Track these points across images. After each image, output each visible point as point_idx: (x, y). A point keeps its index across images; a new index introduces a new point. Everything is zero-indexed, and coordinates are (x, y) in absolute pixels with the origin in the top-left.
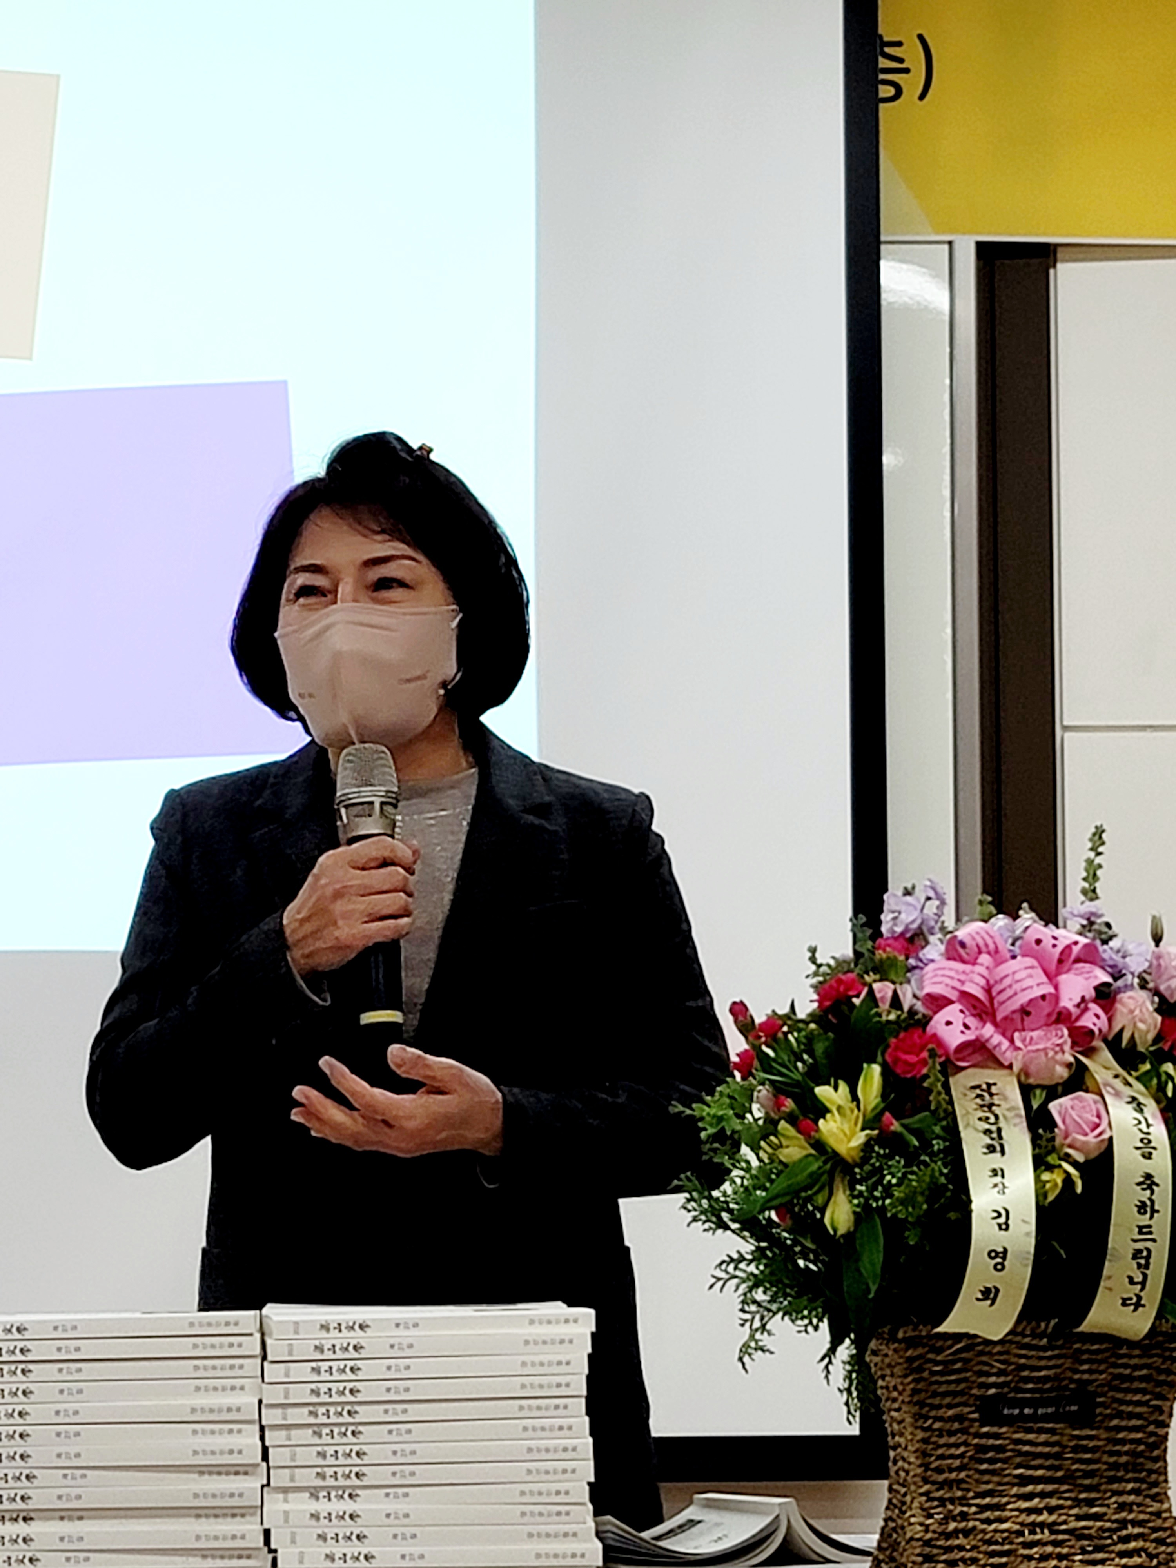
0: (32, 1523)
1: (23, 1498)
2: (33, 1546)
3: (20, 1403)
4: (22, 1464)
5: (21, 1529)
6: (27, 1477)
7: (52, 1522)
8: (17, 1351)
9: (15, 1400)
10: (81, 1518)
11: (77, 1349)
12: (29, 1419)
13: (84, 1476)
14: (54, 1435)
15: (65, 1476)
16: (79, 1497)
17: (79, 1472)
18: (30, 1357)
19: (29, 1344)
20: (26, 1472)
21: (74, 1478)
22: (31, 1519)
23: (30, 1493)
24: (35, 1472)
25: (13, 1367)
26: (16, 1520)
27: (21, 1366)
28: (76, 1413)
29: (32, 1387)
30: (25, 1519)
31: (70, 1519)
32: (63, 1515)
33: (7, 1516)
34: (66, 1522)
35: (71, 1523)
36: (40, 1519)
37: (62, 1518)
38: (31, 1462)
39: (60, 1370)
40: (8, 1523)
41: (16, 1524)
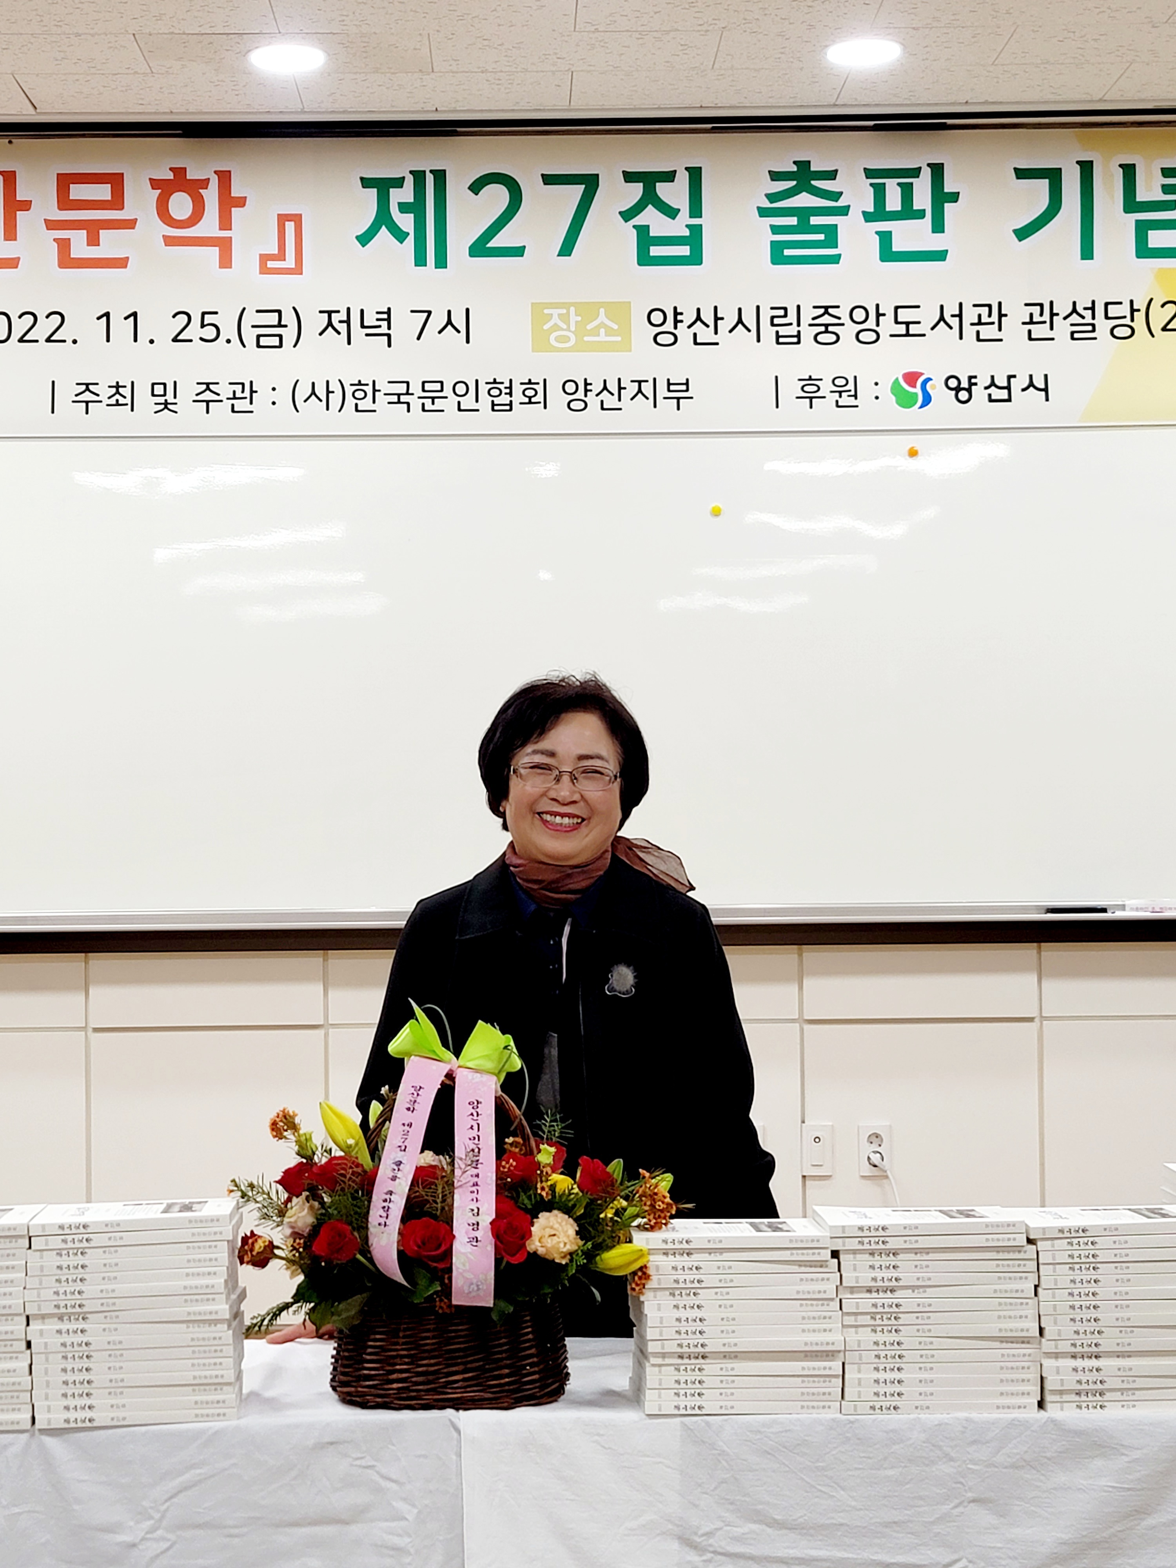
0: (1101, 1359)
1: (1096, 1345)
2: (1102, 1373)
3: (1093, 1287)
4: (1095, 1324)
5: (1094, 1363)
6: (1098, 1332)
7: (1111, 1359)
8: (1090, 1256)
9: (1090, 1285)
10: (1129, 1356)
11: (1127, 1255)
12: (1098, 1297)
13: (1132, 1332)
14: (1114, 1306)
15: (1121, 1332)
16: (1129, 1344)
17: (1129, 1329)
18: (1098, 1260)
19: (1097, 1252)
20: (1097, 1329)
21: (1126, 1332)
22: (1100, 1357)
23: (1100, 1341)
24: (1103, 1329)
25: (1088, 1266)
26: (1091, 1357)
27: (1092, 1265)
28: (1127, 1293)
29: (1099, 1278)
30: (1096, 1357)
31: (1123, 1357)
32: (1119, 1355)
33: (1085, 1355)
34: (1120, 1359)
35: (1124, 1359)
36: (1105, 1357)
37: (1118, 1357)
38: (1100, 1323)
39: (1116, 1268)
40: (1086, 1359)
41: (1091, 1360)
